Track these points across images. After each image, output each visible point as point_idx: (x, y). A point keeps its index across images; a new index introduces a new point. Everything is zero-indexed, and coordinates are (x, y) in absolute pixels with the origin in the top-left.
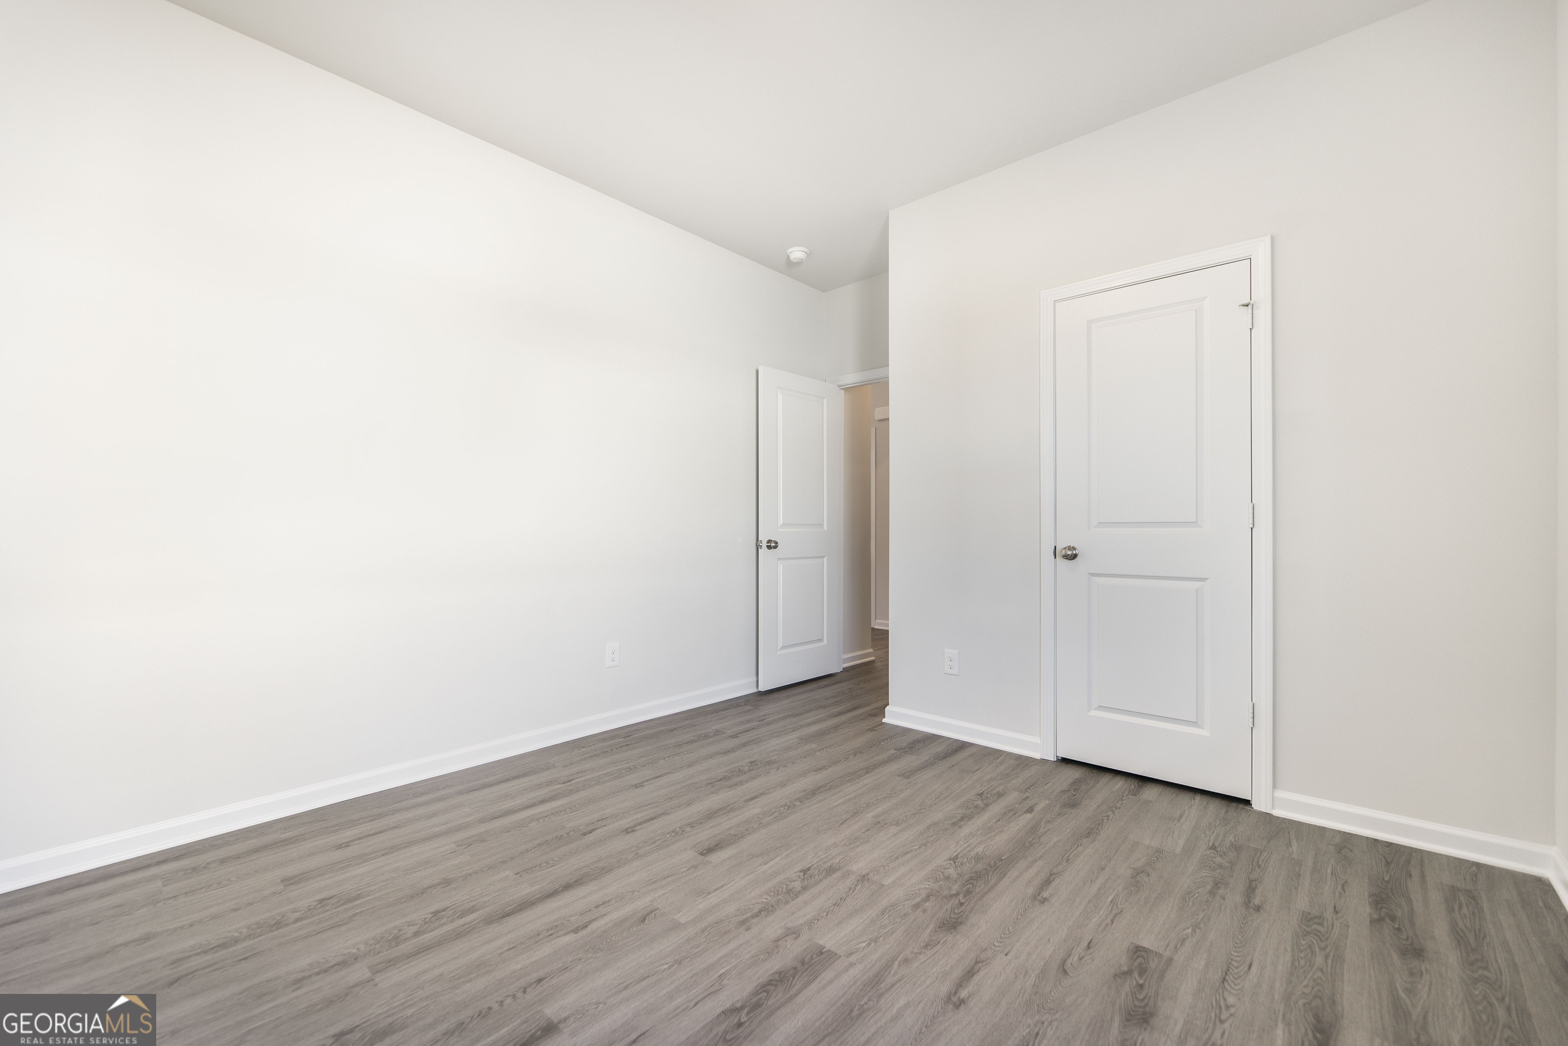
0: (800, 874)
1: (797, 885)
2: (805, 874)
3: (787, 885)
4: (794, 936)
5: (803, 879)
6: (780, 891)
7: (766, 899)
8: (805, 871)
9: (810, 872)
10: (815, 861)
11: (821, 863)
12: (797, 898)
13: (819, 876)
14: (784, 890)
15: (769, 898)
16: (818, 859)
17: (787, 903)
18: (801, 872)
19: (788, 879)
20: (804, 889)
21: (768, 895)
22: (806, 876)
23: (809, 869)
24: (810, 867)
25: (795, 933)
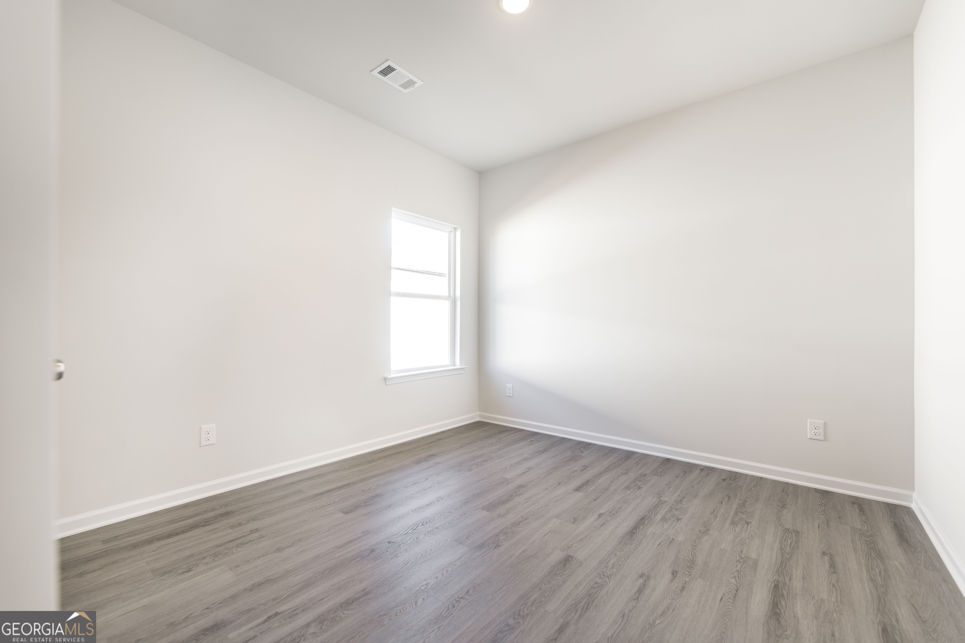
0: (501, 544)
1: (502, 537)
2: (498, 544)
3: (508, 537)
4: (500, 515)
5: (498, 541)
6: (511, 533)
7: (518, 529)
8: (498, 546)
9: (495, 545)
10: (491, 553)
11: (487, 552)
12: (501, 530)
13: (489, 543)
14: (509, 534)
15: (516, 530)
16: (489, 555)
17: (506, 528)
18: (500, 545)
19: (507, 541)
20: (497, 535)
21: (517, 531)
22: (497, 543)
23: (495, 547)
24: (495, 548)
25: (500, 516)
